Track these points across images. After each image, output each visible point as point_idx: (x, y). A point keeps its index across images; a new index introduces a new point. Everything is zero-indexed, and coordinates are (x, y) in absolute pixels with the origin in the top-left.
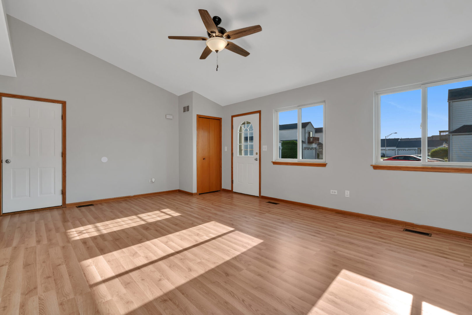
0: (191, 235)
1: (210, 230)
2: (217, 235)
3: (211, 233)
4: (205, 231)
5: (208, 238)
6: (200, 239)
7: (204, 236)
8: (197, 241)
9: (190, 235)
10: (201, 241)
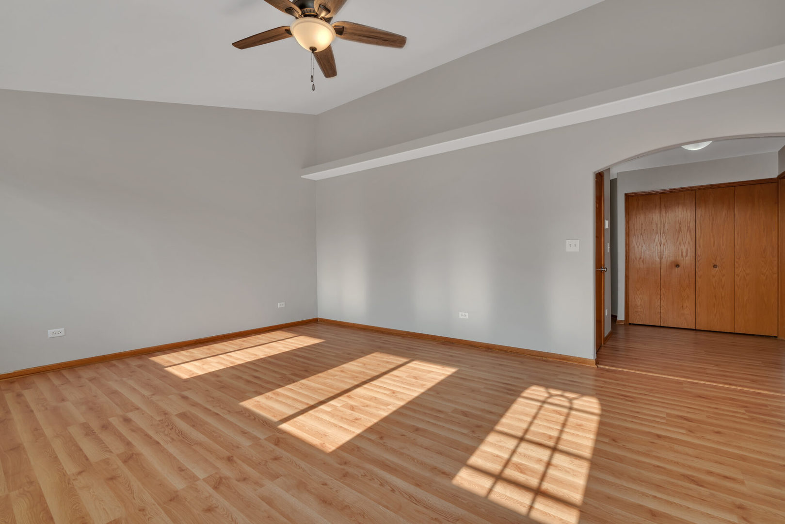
0: (364, 407)
1: (332, 420)
2: (316, 409)
3: (329, 412)
4: (342, 418)
5: (332, 402)
6: (345, 402)
7: (341, 406)
8: (349, 397)
9: (367, 406)
10: (342, 398)
